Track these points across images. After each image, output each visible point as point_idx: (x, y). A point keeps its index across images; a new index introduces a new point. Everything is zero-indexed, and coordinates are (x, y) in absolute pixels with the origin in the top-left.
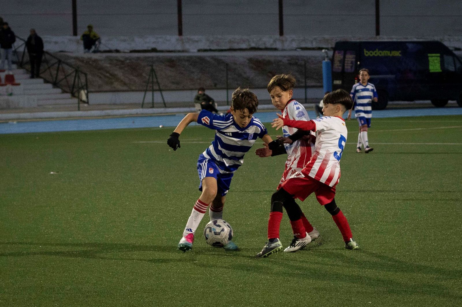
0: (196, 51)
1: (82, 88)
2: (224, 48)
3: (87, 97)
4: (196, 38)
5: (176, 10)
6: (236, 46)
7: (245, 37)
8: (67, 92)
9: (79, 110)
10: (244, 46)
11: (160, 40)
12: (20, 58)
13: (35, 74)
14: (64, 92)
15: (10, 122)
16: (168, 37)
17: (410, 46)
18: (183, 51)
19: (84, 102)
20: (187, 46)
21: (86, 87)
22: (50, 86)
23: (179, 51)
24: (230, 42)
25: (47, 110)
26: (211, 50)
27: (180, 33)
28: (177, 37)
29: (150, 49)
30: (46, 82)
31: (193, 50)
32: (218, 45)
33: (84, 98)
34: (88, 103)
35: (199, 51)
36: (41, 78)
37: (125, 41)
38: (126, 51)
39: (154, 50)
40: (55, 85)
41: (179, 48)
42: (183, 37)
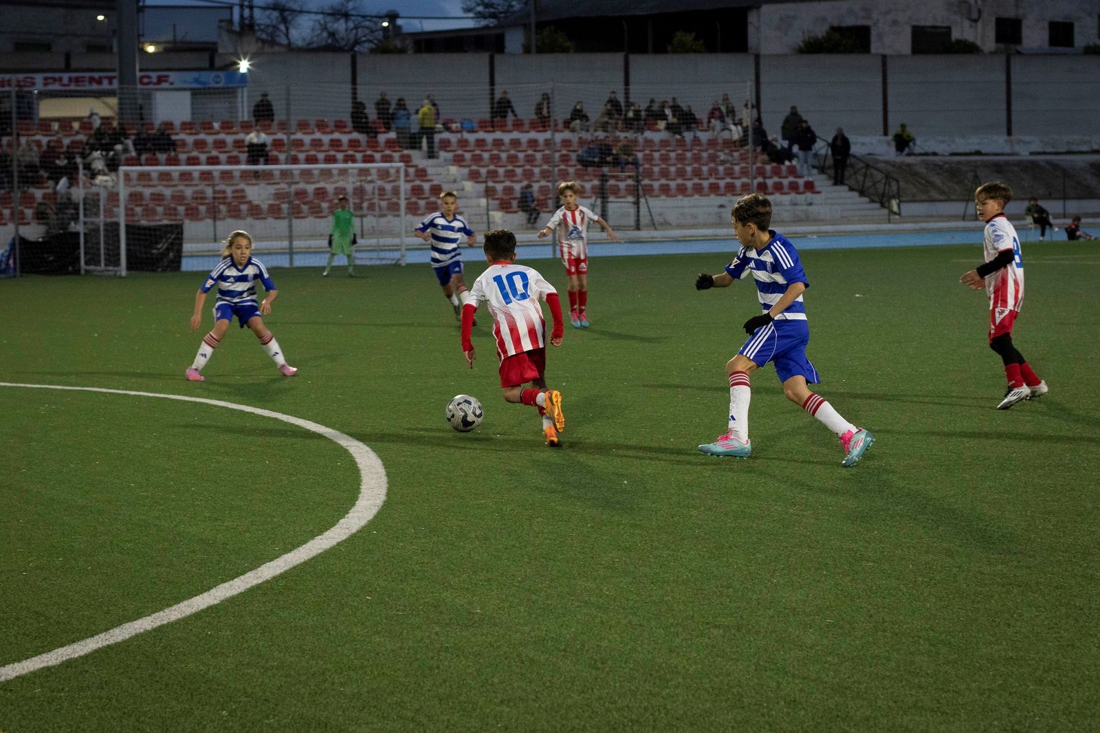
0: (1027, 153)
1: (893, 197)
2: (1061, 150)
3: (899, 208)
4: (1027, 138)
5: (1004, 106)
6: (1075, 148)
7: (1087, 138)
8: (876, 202)
9: (889, 222)
10: (1084, 148)
11: (985, 141)
12: (822, 162)
13: (838, 180)
14: (872, 201)
15: (809, 236)
16: (995, 137)
18: (1012, 154)
19: (895, 213)
20: (1017, 148)
21: (898, 196)
22: (855, 194)
23: (1008, 155)
24: (1068, 143)
25: (852, 223)
26: (1045, 153)
27: (1009, 133)
28: (1005, 137)
29: (973, 151)
30: (851, 189)
31: (1024, 153)
32: (1053, 147)
33: (895, 208)
34: (899, 214)
35: (1031, 154)
36: (845, 185)
37: (943, 142)
38: (946, 154)
39: (978, 153)
40: (862, 193)
41: (1007, 150)
42: (1013, 138)
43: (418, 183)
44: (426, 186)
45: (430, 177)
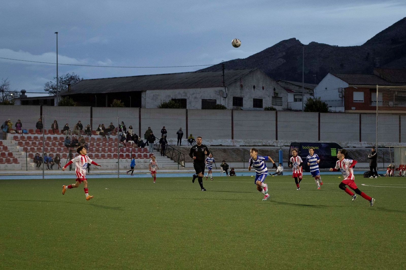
0: (239, 146)
1: (182, 160)
2: (251, 145)
3: (184, 164)
4: (239, 140)
5: (231, 128)
6: (257, 144)
7: (261, 140)
8: (176, 162)
9: (178, 169)
10: (260, 144)
11: (224, 141)
12: (158, 147)
13: (163, 154)
14: (175, 162)
15: (147, 174)
16: (227, 140)
17: (323, 145)
18: (233, 146)
19: (183, 166)
20: (235, 144)
21: (184, 160)
22: (169, 159)
23: (232, 146)
24: (254, 142)
25: (166, 169)
26: (245, 146)
27: (232, 138)
28: (231, 140)
29: (219, 145)
30: (168, 157)
31: (238, 145)
32: (249, 144)
33: (183, 165)
34: (185, 167)
35: (240, 146)
36: (166, 156)
37: (208, 141)
38: (209, 145)
39: (221, 145)
40: (172, 159)
41: (232, 144)
42: (234, 140)
43: (4, 152)
44: (7, 153)
45: (8, 150)
